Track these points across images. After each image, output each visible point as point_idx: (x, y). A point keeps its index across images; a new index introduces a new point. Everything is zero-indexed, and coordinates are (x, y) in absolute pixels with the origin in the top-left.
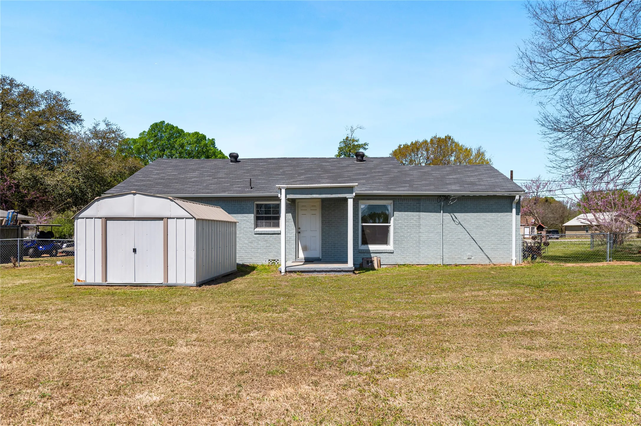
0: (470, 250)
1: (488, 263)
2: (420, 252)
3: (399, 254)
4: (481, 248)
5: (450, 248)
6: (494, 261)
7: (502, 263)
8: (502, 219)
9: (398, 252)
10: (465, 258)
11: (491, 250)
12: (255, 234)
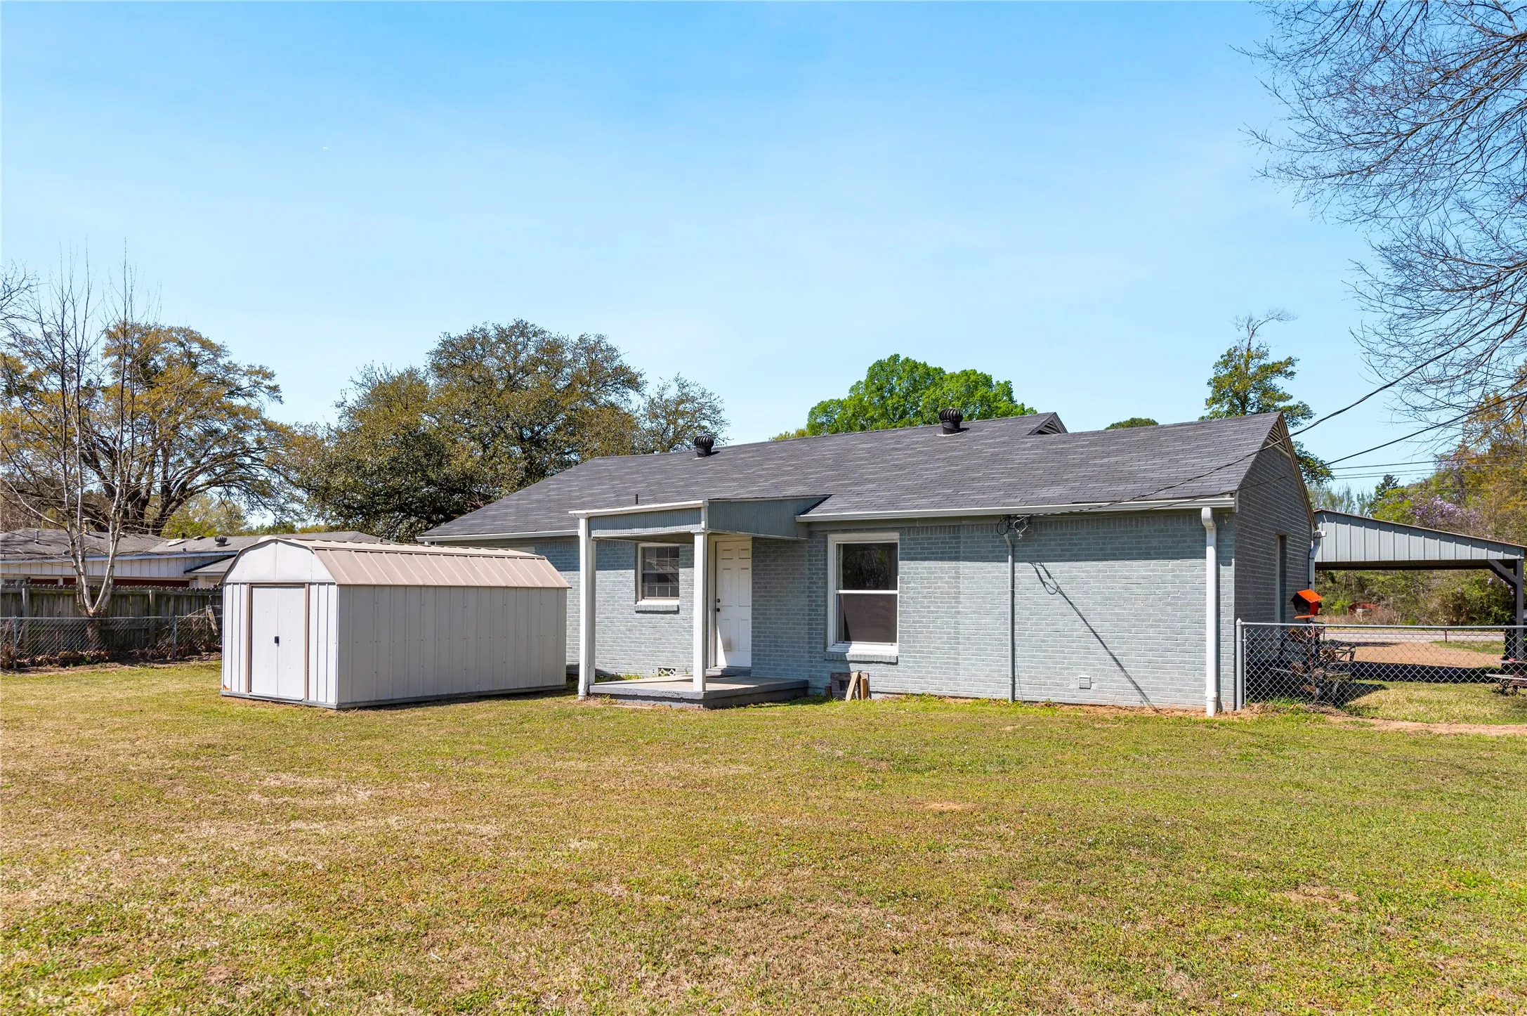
0: (1086, 664)
1: (1139, 705)
2: (958, 664)
3: (910, 667)
4: (1116, 660)
5: (1033, 656)
6: (1156, 700)
7: (1178, 707)
8: (1177, 576)
9: (908, 662)
10: (1071, 687)
11: (1146, 667)
12: (637, 612)
